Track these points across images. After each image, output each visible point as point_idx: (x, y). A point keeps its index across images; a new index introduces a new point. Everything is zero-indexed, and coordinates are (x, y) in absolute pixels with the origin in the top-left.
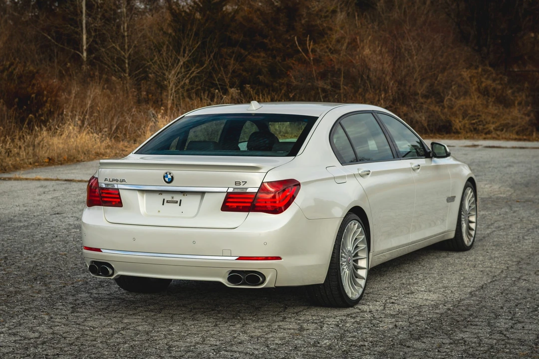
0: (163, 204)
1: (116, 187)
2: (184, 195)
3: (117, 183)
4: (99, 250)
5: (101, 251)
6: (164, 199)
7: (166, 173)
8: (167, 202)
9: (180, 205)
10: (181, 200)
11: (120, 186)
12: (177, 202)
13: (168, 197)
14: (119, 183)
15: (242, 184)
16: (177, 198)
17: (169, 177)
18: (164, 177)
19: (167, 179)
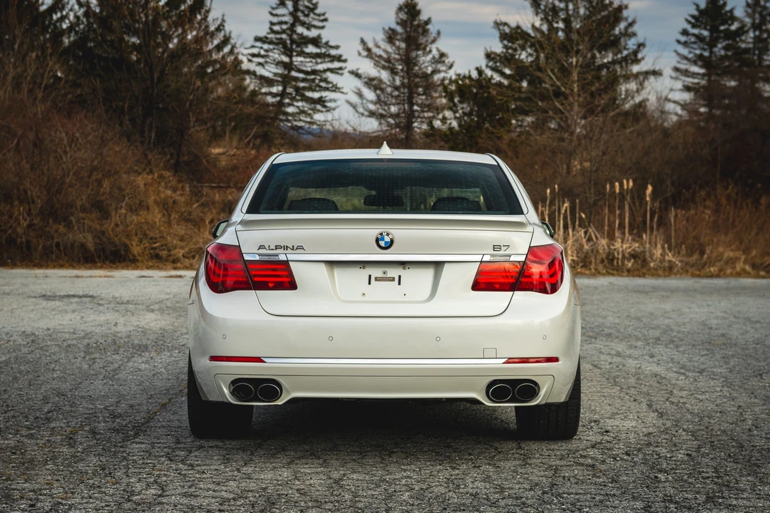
0: (370, 283)
1: (282, 257)
2: (404, 268)
3: (286, 252)
4: (258, 360)
5: (265, 362)
6: (370, 276)
7: (381, 234)
8: (376, 279)
9: (399, 284)
10: (400, 277)
11: (291, 257)
12: (393, 279)
13: (377, 272)
14: (289, 251)
15: (503, 248)
16: (394, 272)
17: (387, 239)
18: (377, 241)
19: (382, 244)
